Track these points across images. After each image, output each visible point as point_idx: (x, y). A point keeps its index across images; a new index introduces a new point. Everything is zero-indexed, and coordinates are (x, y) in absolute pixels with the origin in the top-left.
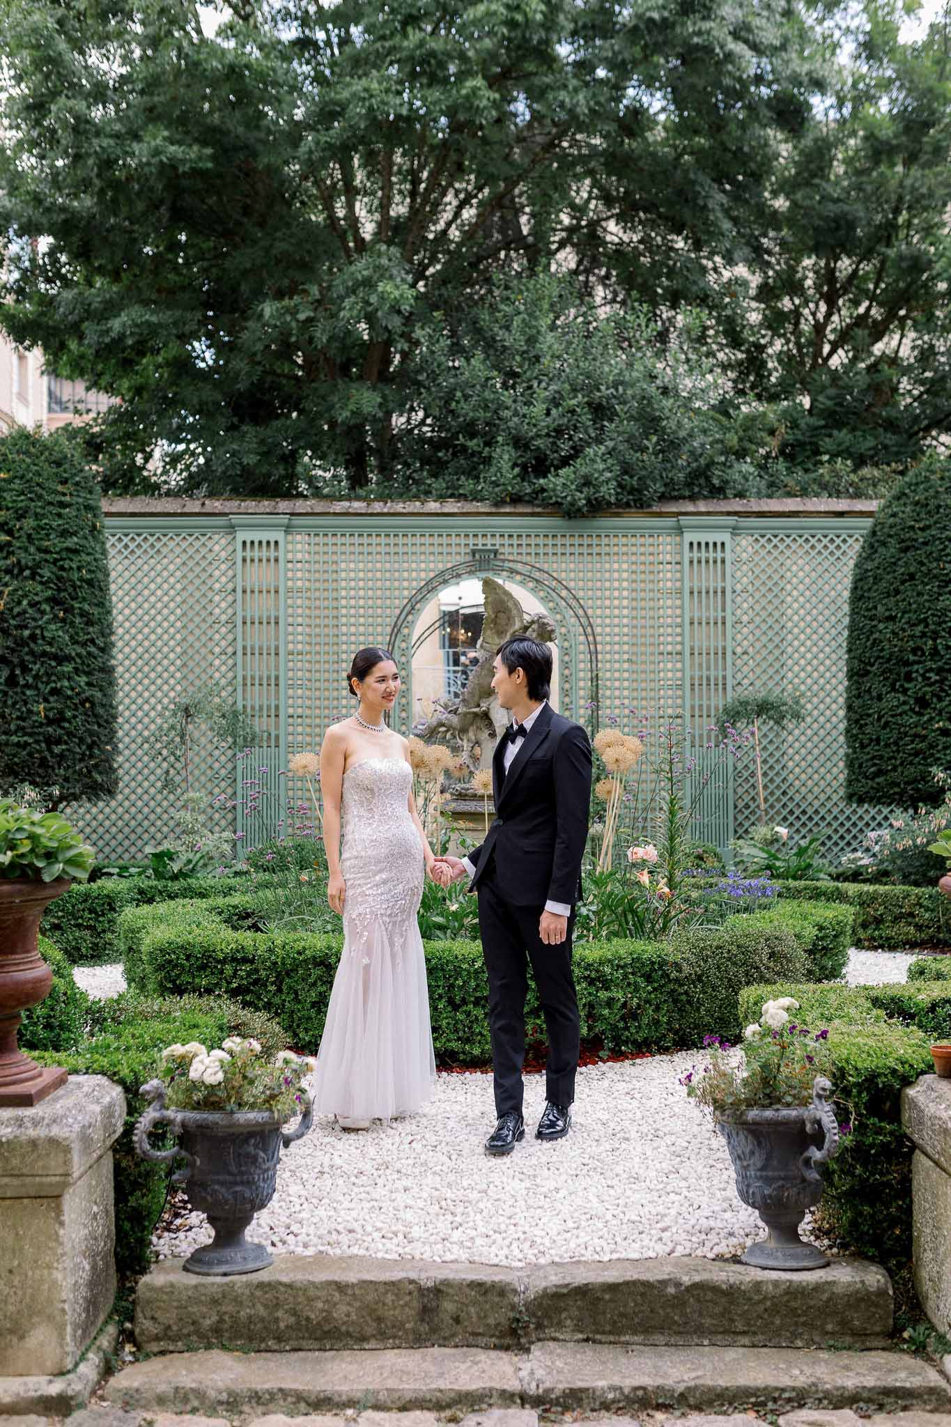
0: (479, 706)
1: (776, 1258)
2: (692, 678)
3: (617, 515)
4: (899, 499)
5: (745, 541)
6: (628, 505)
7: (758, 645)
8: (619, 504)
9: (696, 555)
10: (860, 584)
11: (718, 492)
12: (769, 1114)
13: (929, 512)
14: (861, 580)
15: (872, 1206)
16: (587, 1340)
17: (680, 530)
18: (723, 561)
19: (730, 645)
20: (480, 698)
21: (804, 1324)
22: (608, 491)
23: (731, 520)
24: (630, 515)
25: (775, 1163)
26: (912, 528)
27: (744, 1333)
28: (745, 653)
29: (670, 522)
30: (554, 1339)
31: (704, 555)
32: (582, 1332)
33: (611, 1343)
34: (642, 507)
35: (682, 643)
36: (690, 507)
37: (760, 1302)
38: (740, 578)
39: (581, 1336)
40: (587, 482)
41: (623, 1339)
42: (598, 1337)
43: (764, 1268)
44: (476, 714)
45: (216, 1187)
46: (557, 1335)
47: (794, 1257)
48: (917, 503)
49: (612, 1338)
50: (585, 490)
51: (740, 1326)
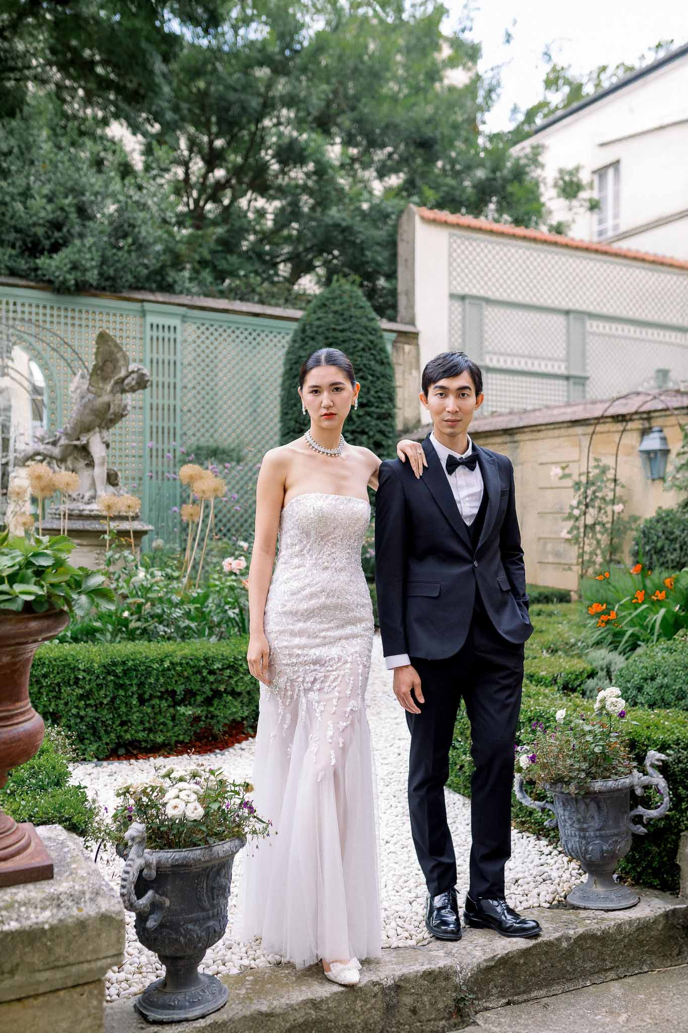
0: (78, 439)
1: (612, 901)
2: (151, 427)
3: (95, 296)
4: (320, 307)
5: (191, 328)
6: (104, 289)
7: (199, 406)
8: (97, 288)
9: (155, 334)
10: (295, 367)
11: (168, 288)
12: (611, 784)
13: (345, 320)
14: (296, 363)
15: (659, 846)
16: (508, 1003)
17: (143, 313)
18: (175, 340)
19: (179, 404)
20: (81, 432)
21: (647, 952)
22: (92, 276)
23: (183, 310)
24: (106, 297)
25: (611, 823)
26: (334, 330)
27: (612, 968)
28: (189, 411)
29: (137, 306)
30: (487, 1009)
31: (161, 334)
32: (503, 997)
33: (525, 1001)
34: (115, 291)
35: (144, 400)
36: (151, 297)
37: (622, 940)
38: (186, 354)
39: (504, 1001)
40: (75, 267)
41: (533, 995)
42: (516, 998)
43: (607, 911)
44: (75, 446)
45: (190, 926)
46: (488, 1004)
47: (624, 897)
48: (336, 312)
49: (525, 997)
50: (74, 273)
51: (609, 965)
